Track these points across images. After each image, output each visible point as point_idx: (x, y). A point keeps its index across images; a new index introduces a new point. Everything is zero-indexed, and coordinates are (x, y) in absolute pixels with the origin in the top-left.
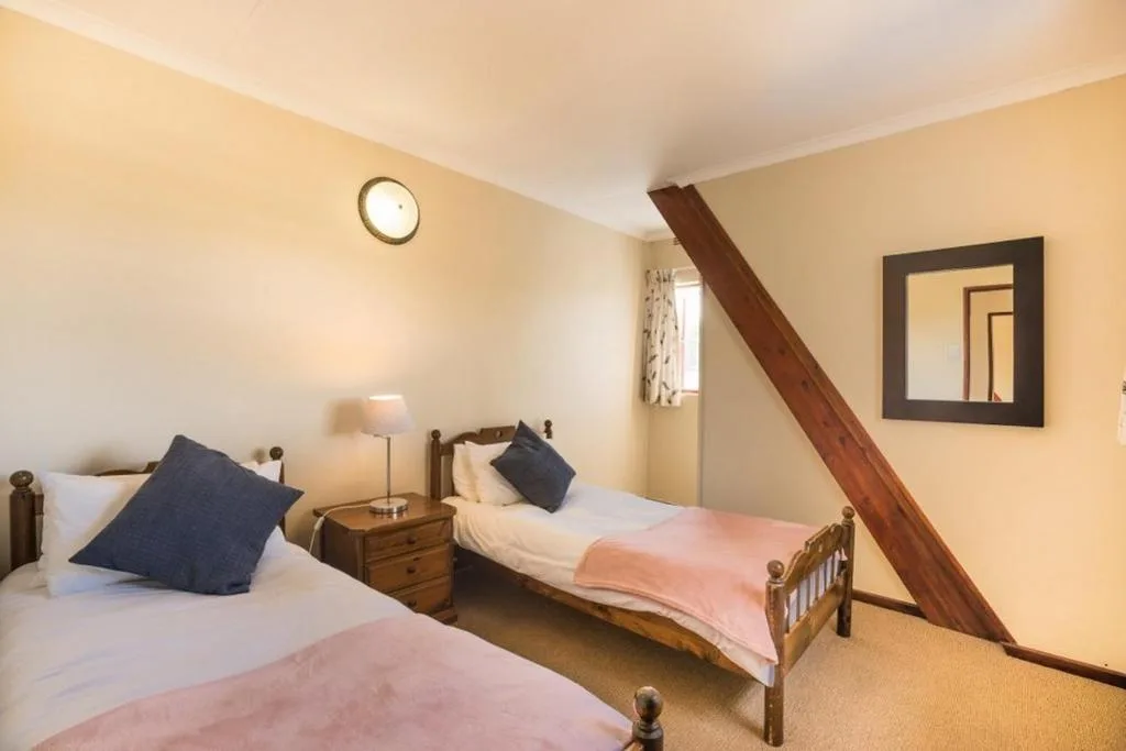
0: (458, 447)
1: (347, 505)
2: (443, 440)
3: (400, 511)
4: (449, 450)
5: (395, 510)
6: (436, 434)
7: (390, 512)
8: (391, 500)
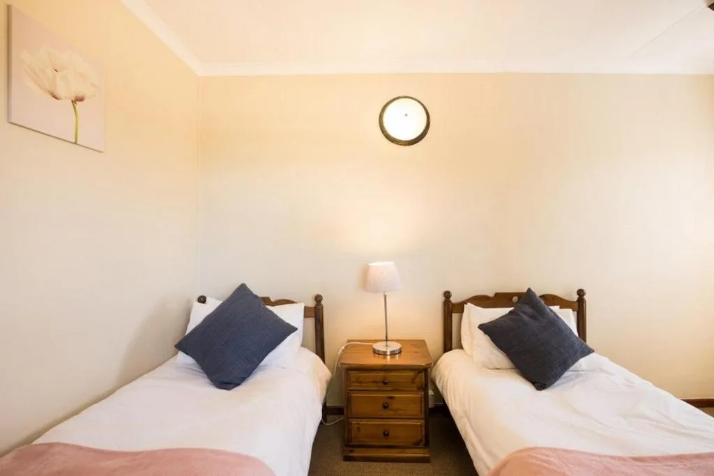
0: (469, 307)
1: (359, 341)
2: (454, 299)
3: (393, 354)
4: (460, 308)
5: (388, 353)
6: (447, 295)
7: (385, 354)
8: (389, 343)
